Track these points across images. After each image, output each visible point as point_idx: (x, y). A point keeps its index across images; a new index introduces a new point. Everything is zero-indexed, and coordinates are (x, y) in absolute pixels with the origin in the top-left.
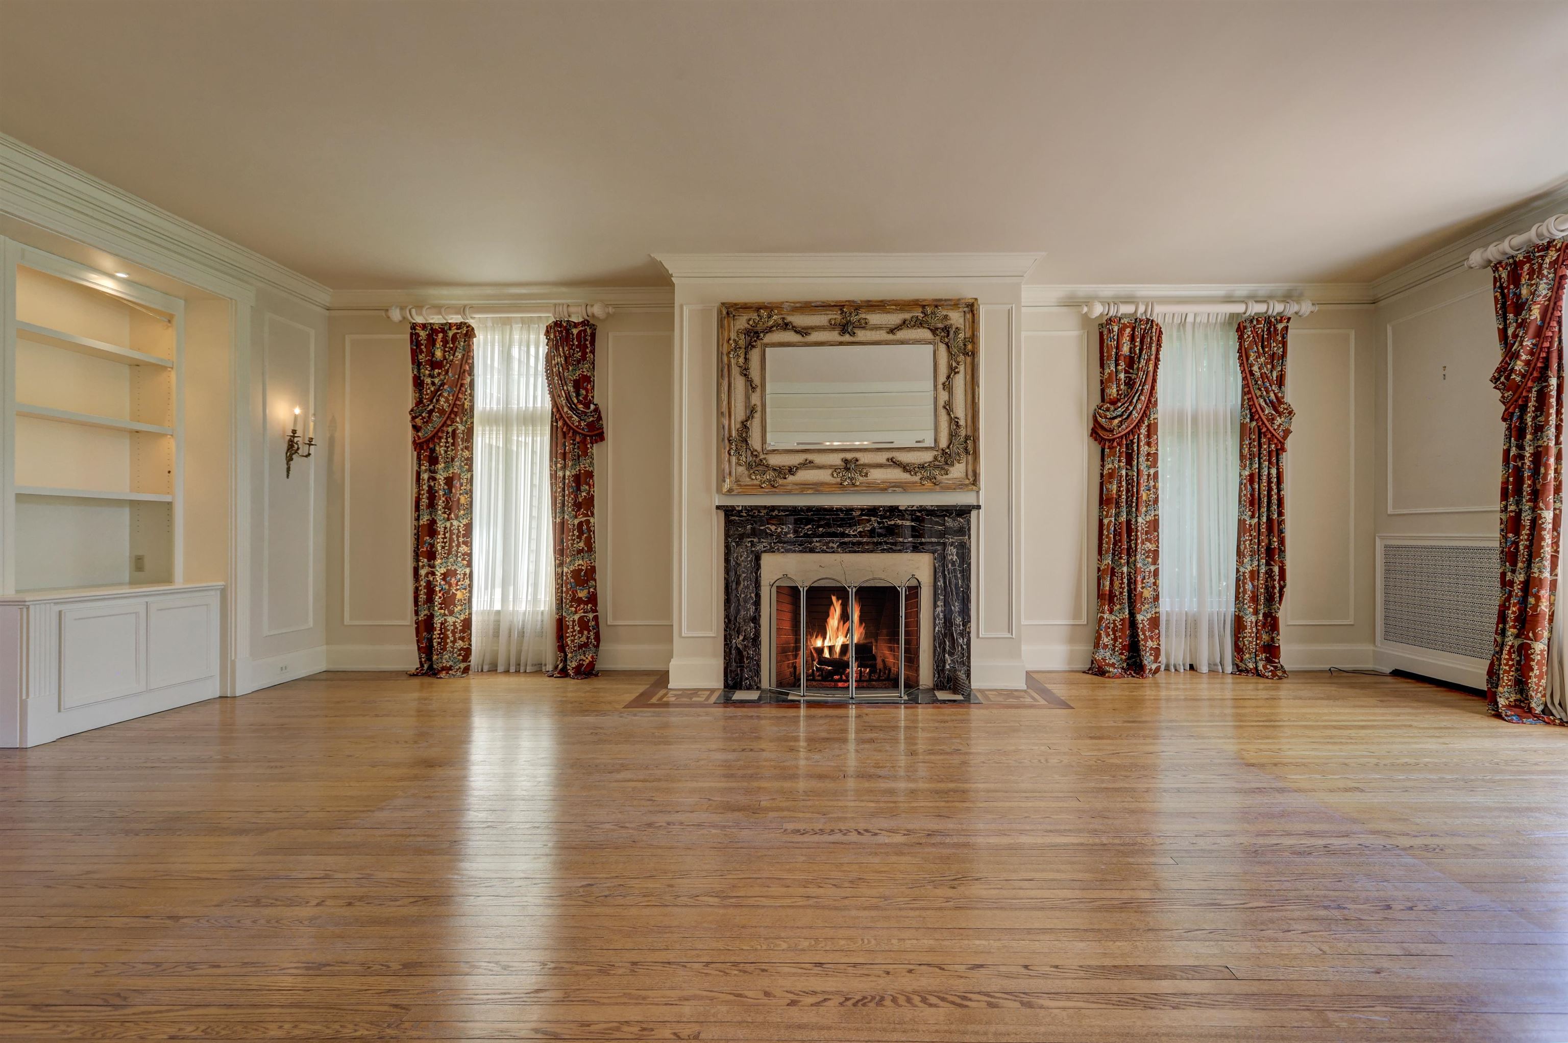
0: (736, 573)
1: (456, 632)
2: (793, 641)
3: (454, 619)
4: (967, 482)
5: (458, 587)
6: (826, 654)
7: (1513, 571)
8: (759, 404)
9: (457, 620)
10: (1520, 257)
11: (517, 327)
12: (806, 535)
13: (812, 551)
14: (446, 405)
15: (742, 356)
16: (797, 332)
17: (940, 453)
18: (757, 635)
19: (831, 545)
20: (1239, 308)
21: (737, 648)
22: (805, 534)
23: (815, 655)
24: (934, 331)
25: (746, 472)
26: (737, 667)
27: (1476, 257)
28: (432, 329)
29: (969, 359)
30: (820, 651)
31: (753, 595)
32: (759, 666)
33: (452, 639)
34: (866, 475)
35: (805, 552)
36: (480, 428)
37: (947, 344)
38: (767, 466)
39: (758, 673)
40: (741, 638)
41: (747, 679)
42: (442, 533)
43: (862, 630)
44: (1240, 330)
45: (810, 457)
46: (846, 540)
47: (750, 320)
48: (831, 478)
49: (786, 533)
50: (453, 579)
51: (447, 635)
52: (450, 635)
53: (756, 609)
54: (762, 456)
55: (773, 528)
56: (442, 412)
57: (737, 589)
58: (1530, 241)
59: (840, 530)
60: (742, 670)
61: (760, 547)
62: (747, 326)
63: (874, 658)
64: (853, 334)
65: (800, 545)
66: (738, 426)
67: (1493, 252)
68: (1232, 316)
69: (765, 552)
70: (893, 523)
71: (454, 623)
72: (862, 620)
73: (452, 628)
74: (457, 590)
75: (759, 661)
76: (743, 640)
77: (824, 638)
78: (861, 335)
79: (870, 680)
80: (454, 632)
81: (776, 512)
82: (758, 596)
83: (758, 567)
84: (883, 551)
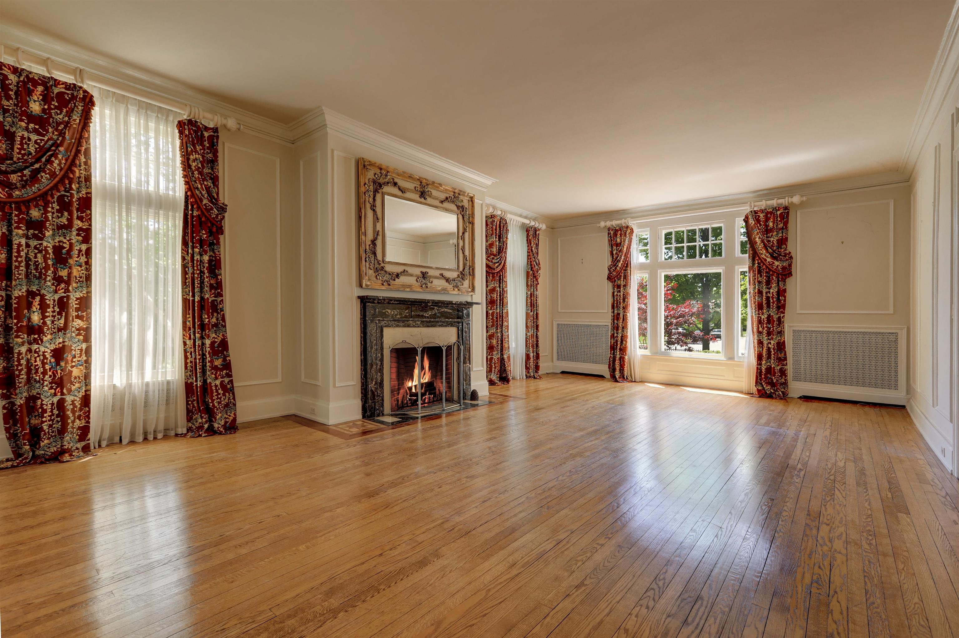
0: (370, 341)
1: (76, 411)
2: (397, 385)
3: (72, 398)
4: (470, 290)
5: (74, 364)
6: (414, 390)
7: (617, 333)
8: (381, 230)
9: (76, 398)
10: (617, 228)
11: (133, 109)
12: (406, 317)
13: (409, 326)
14: (58, 168)
15: (372, 196)
16: (399, 189)
17: (459, 273)
18: (382, 380)
19: (417, 322)
20: (527, 222)
21: (372, 390)
22: (405, 315)
23: (408, 391)
24: (458, 207)
25: (374, 274)
26: (372, 403)
27: (602, 224)
28: (27, 76)
29: (471, 225)
30: (410, 389)
31: (379, 355)
32: (383, 400)
33: (72, 418)
34: (432, 282)
35: (405, 327)
36: (98, 202)
37: (463, 215)
38: (386, 272)
39: (382, 405)
40: (374, 383)
41: (378, 409)
42: (51, 306)
43: (430, 374)
44: (527, 231)
45: (407, 268)
46: (424, 320)
47: (375, 174)
48: (416, 282)
49: (396, 315)
50: (70, 356)
51: (68, 415)
52: (71, 415)
53: (381, 364)
54: (382, 265)
55: (389, 311)
56: (53, 175)
57: (371, 351)
58: (621, 224)
59: (421, 313)
60: (375, 404)
61: (383, 323)
62: (374, 177)
63: (435, 389)
64: (425, 199)
65: (403, 322)
66: (370, 243)
67: (609, 224)
68: (523, 224)
69: (386, 326)
70: (443, 310)
71: (73, 401)
72: (430, 368)
73: (71, 407)
74: (72, 367)
75: (383, 397)
76: (375, 385)
77: (413, 381)
78: (429, 200)
79: (434, 401)
80: (73, 412)
81: (393, 302)
82: (382, 355)
83: (382, 336)
84: (440, 326)
